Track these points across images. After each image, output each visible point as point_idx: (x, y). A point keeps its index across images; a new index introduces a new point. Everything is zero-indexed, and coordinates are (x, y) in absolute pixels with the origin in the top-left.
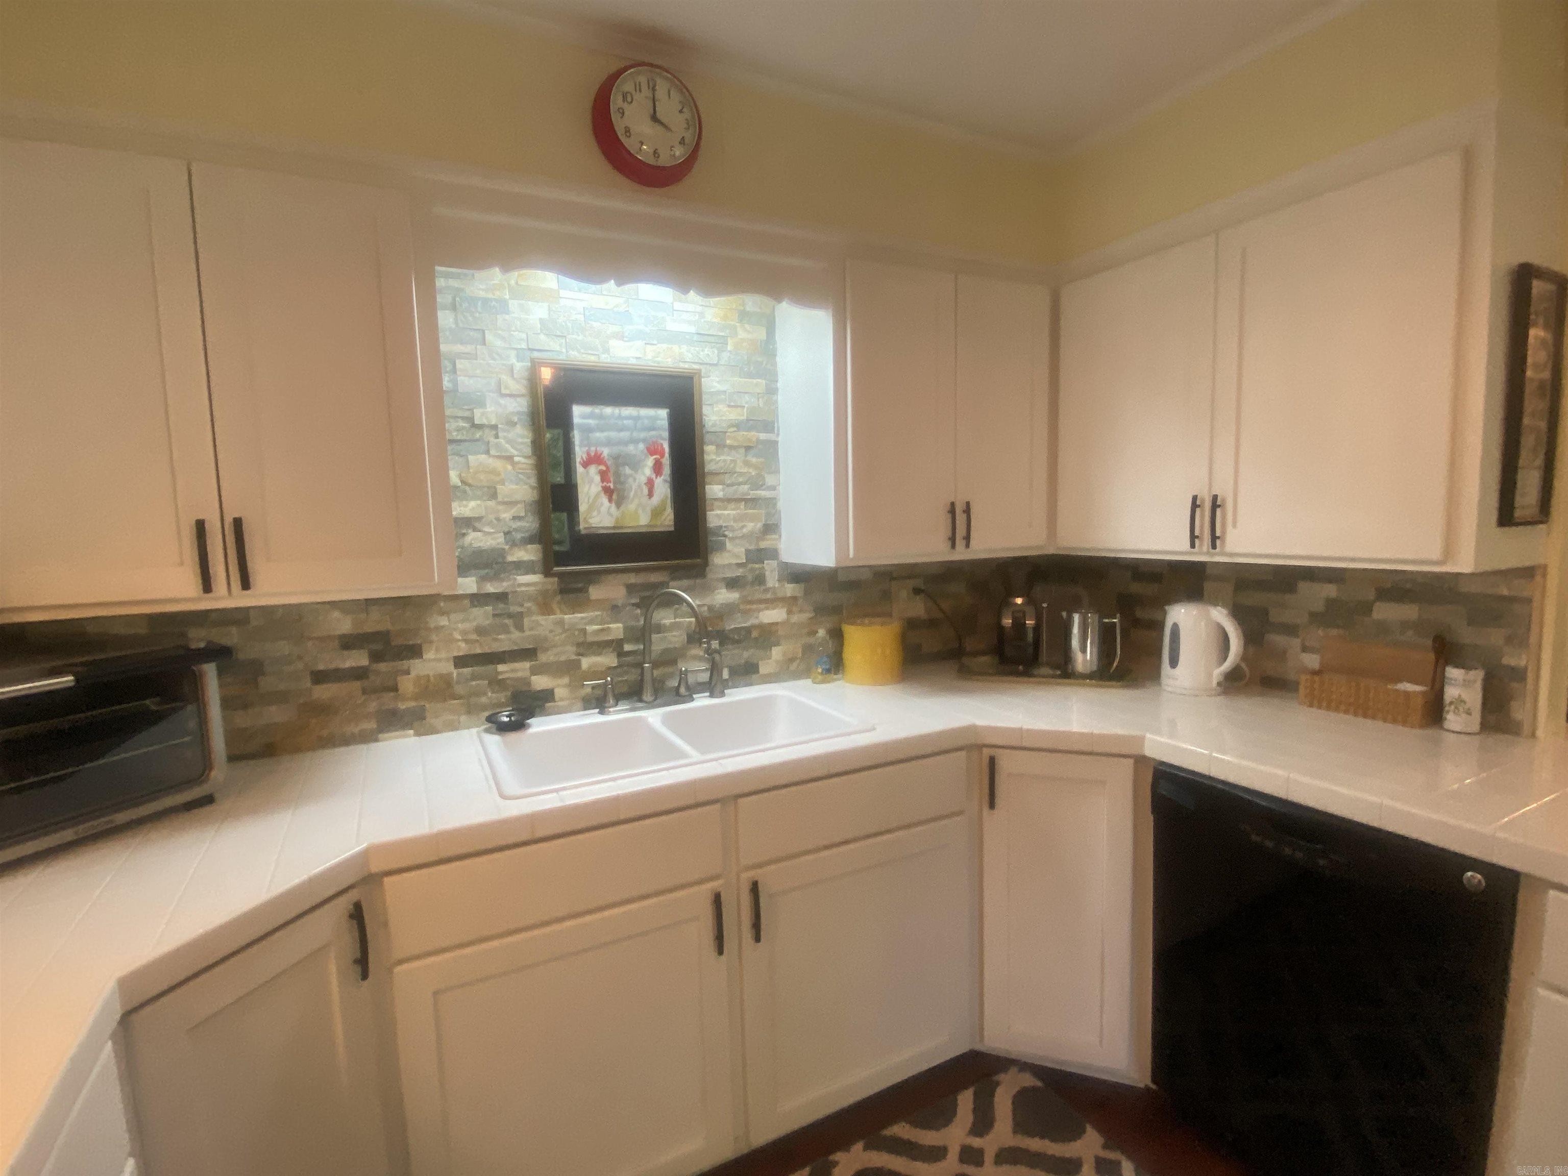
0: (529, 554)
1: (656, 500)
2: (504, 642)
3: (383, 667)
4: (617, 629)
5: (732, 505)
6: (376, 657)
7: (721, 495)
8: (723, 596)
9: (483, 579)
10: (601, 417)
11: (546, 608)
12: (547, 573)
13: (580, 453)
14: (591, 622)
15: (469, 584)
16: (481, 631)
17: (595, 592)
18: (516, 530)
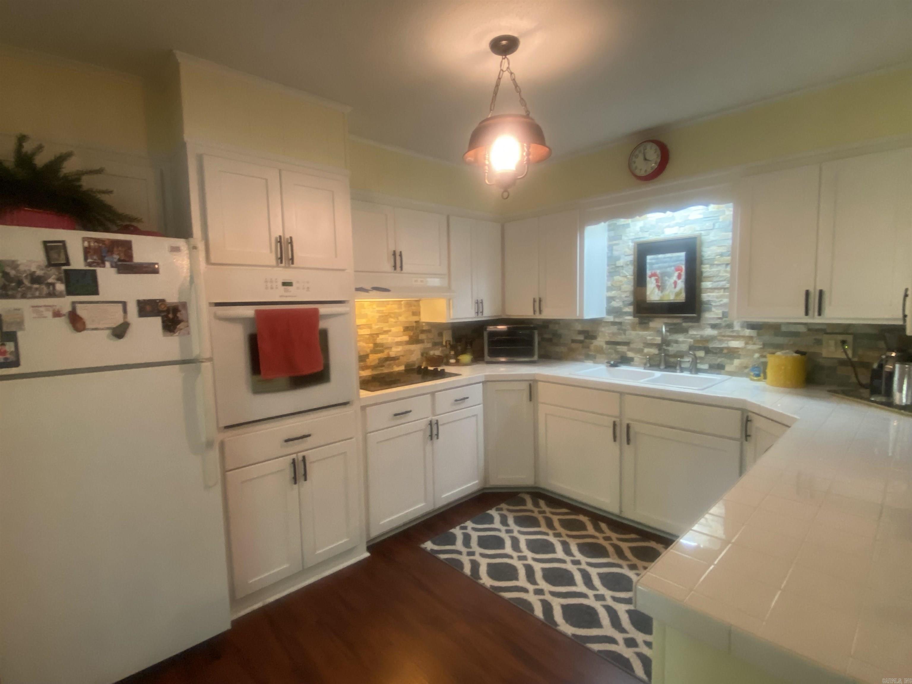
0: (630, 309)
1: (678, 289)
2: (619, 339)
3: (587, 341)
4: (658, 340)
5: (716, 291)
6: (586, 338)
7: (710, 286)
8: (709, 332)
9: (615, 317)
10: (657, 259)
11: (634, 329)
12: (634, 317)
13: (649, 273)
14: (650, 335)
15: (611, 318)
16: (614, 334)
17: (652, 324)
18: (626, 301)
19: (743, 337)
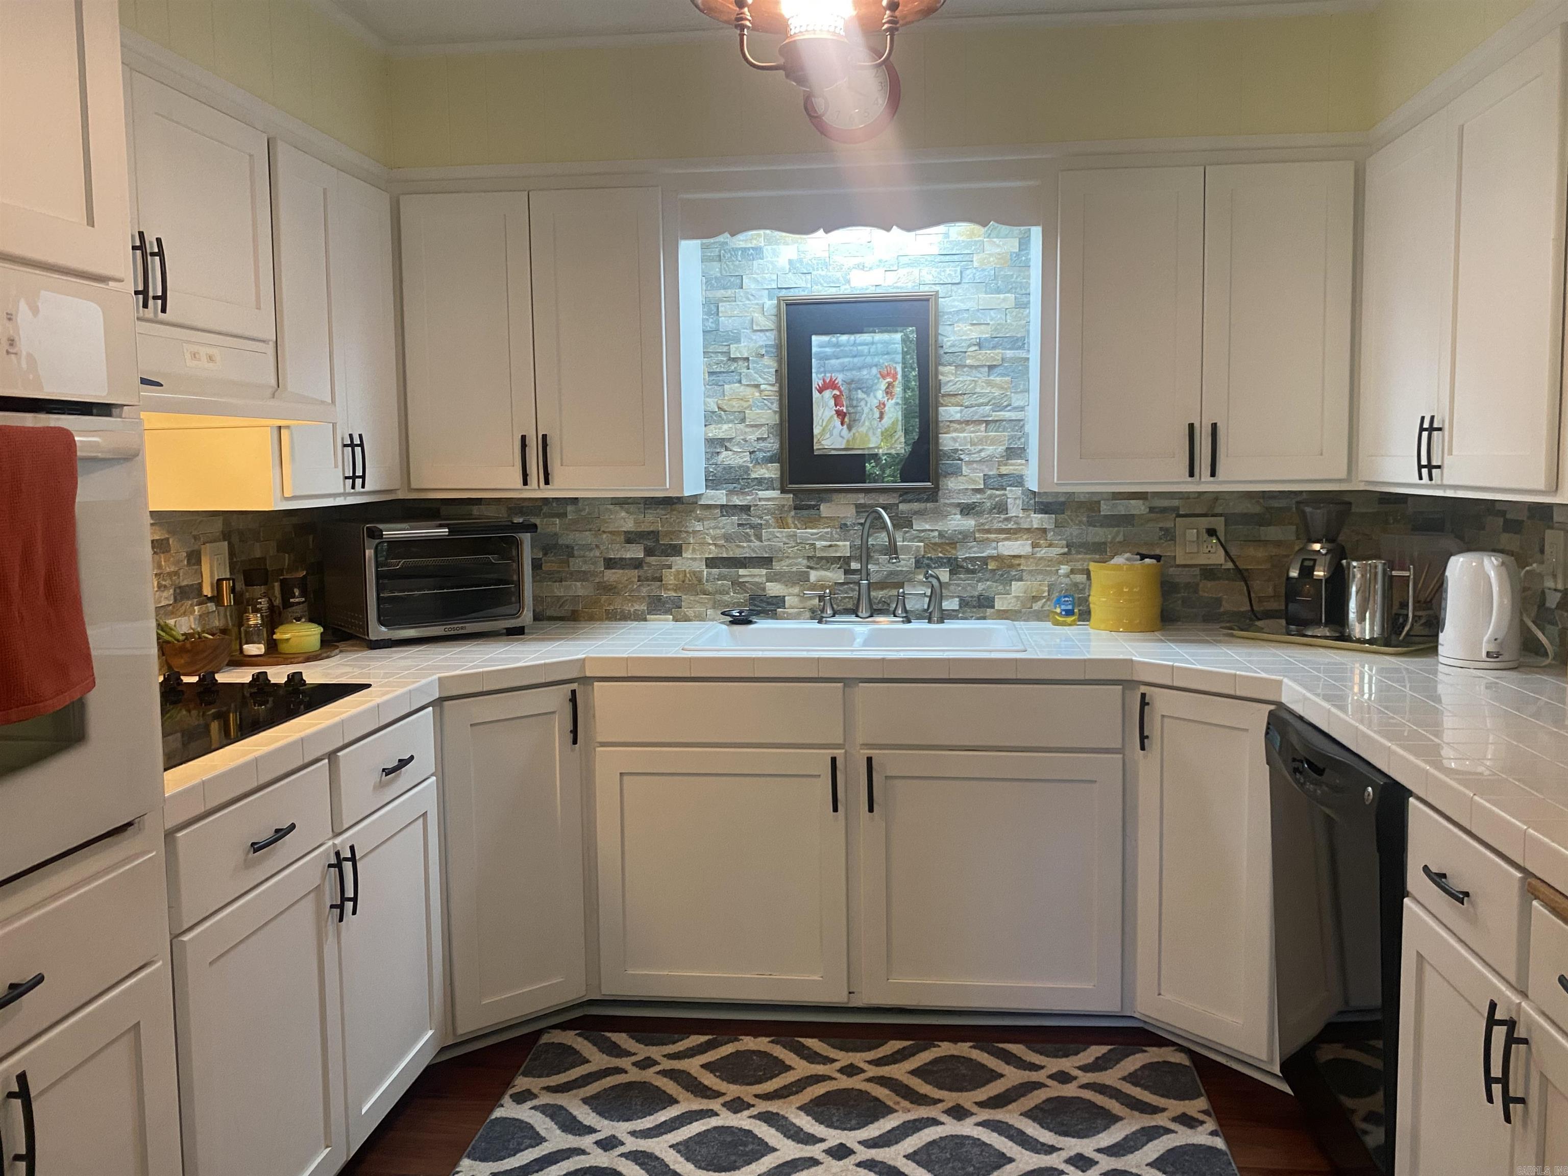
0: (771, 472)
1: (887, 422)
2: (745, 550)
3: (652, 560)
4: (844, 548)
5: (971, 428)
6: (649, 552)
7: (958, 417)
8: (957, 523)
9: (731, 493)
10: (837, 345)
11: (782, 523)
12: (783, 491)
13: (817, 380)
14: (821, 538)
15: (720, 497)
16: (728, 538)
17: (825, 510)
18: (760, 450)
19: (1028, 530)
